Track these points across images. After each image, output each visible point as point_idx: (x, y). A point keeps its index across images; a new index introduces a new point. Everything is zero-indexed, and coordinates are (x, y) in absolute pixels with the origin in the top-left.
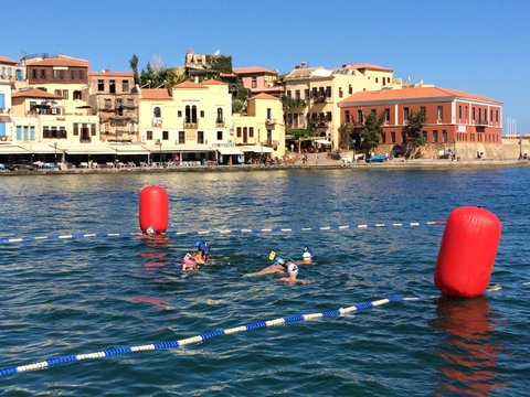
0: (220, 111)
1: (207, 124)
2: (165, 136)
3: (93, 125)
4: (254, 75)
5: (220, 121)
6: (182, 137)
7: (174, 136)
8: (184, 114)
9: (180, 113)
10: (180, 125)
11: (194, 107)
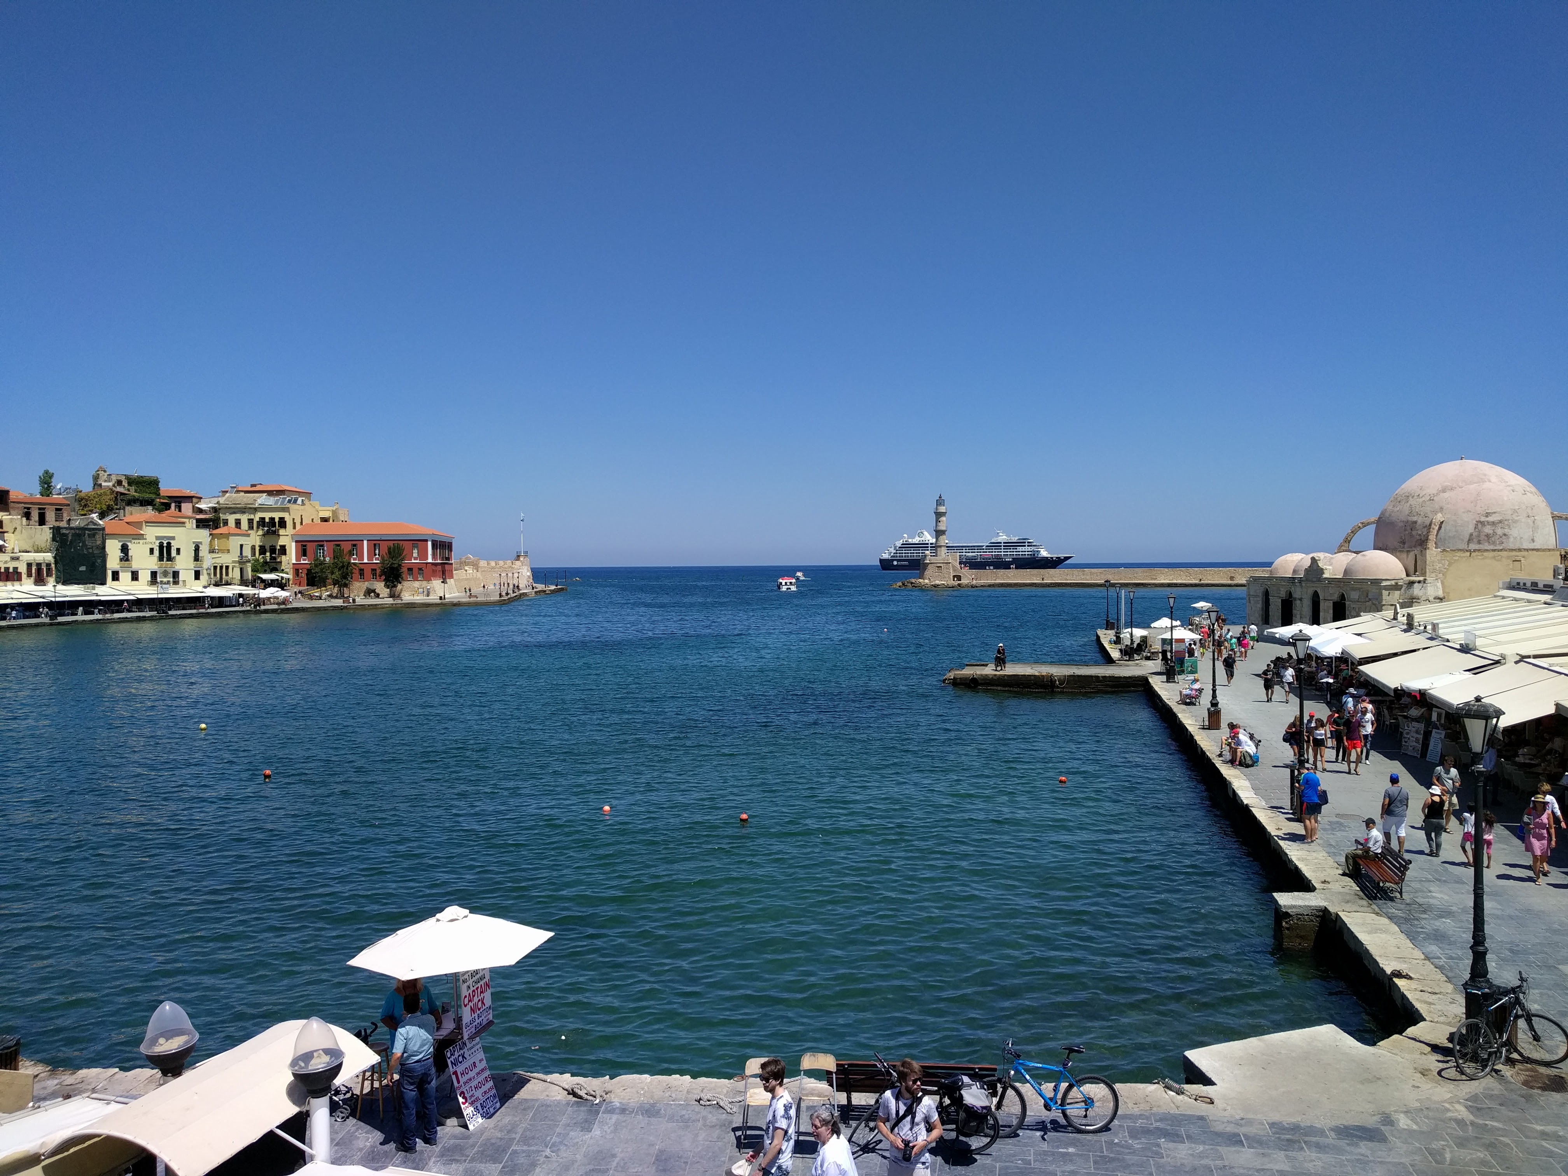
0: (197, 549)
1: (184, 563)
2: (135, 576)
3: (48, 565)
5: (196, 559)
6: (154, 579)
7: (144, 576)
8: (156, 552)
9: (152, 551)
10: (153, 563)
11: (169, 544)
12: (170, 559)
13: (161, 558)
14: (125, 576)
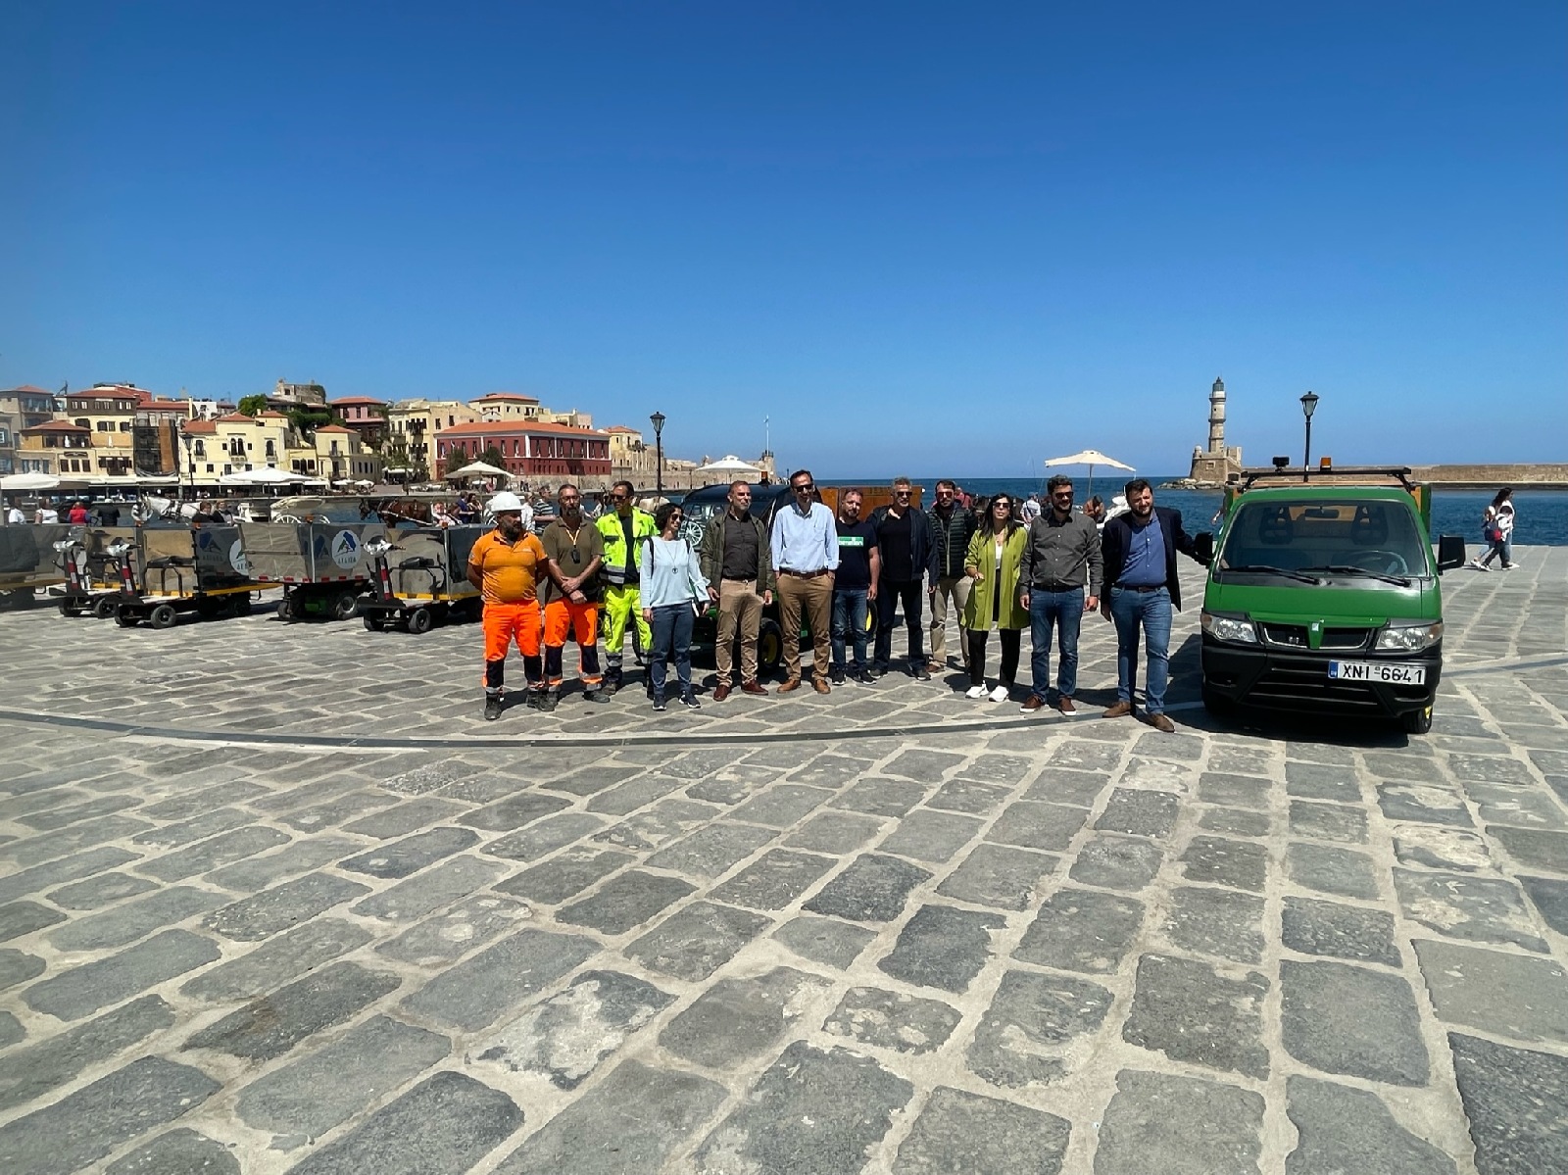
0: (270, 445)
1: (256, 455)
2: (210, 468)
3: (126, 459)
4: (358, 406)
5: (270, 451)
6: (228, 469)
7: (219, 468)
8: (229, 448)
9: (225, 447)
10: (225, 457)
11: (241, 442)
12: (242, 452)
13: (234, 452)
14: (201, 466)
